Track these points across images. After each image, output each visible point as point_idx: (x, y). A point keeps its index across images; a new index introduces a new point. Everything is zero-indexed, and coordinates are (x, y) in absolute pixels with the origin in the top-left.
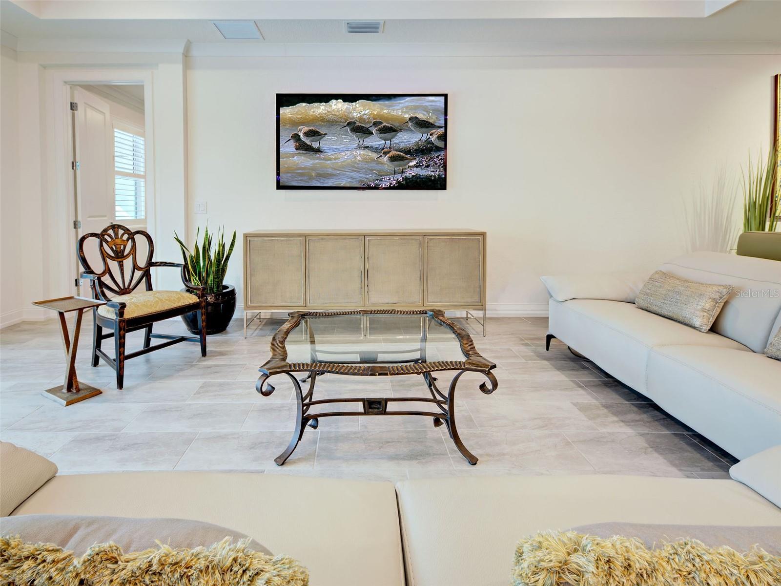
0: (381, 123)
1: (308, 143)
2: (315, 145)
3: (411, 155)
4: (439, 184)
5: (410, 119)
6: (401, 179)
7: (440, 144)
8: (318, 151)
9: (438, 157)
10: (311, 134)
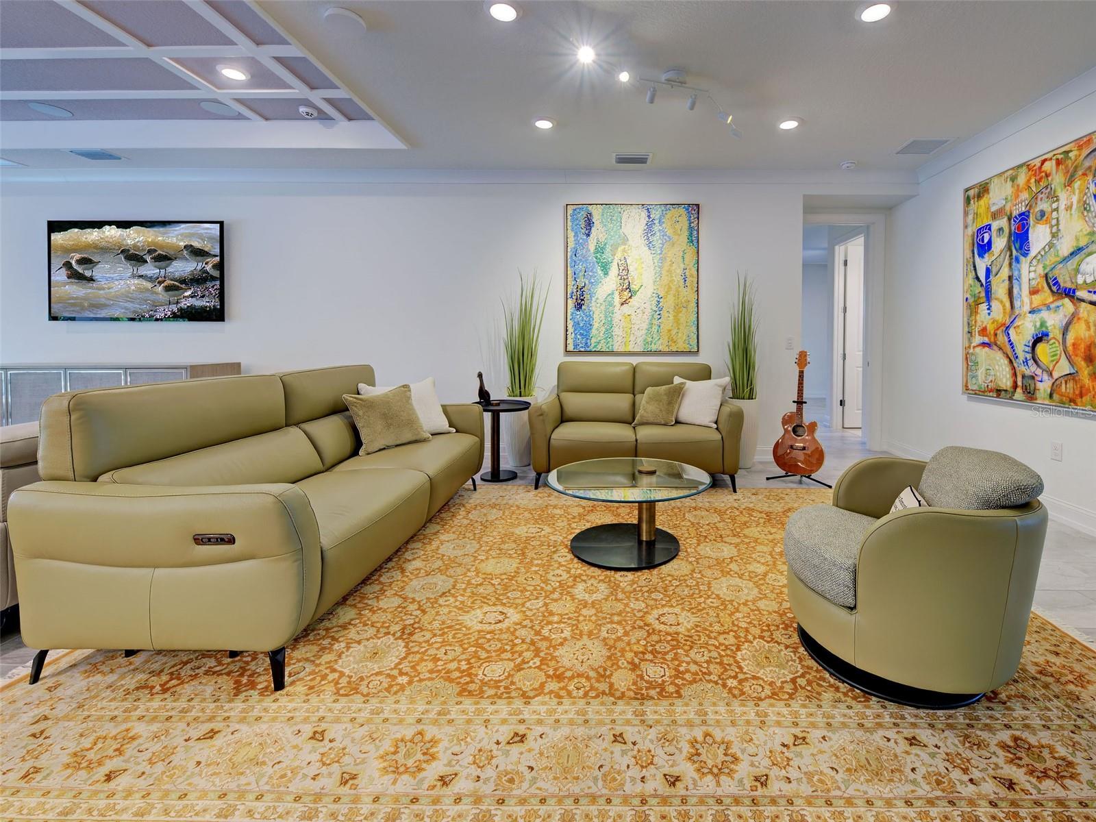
0: (155, 251)
1: (81, 271)
2: (88, 274)
3: (186, 284)
4: (217, 315)
5: (185, 247)
6: (175, 310)
7: (216, 274)
8: (91, 279)
9: (213, 287)
10: (84, 261)
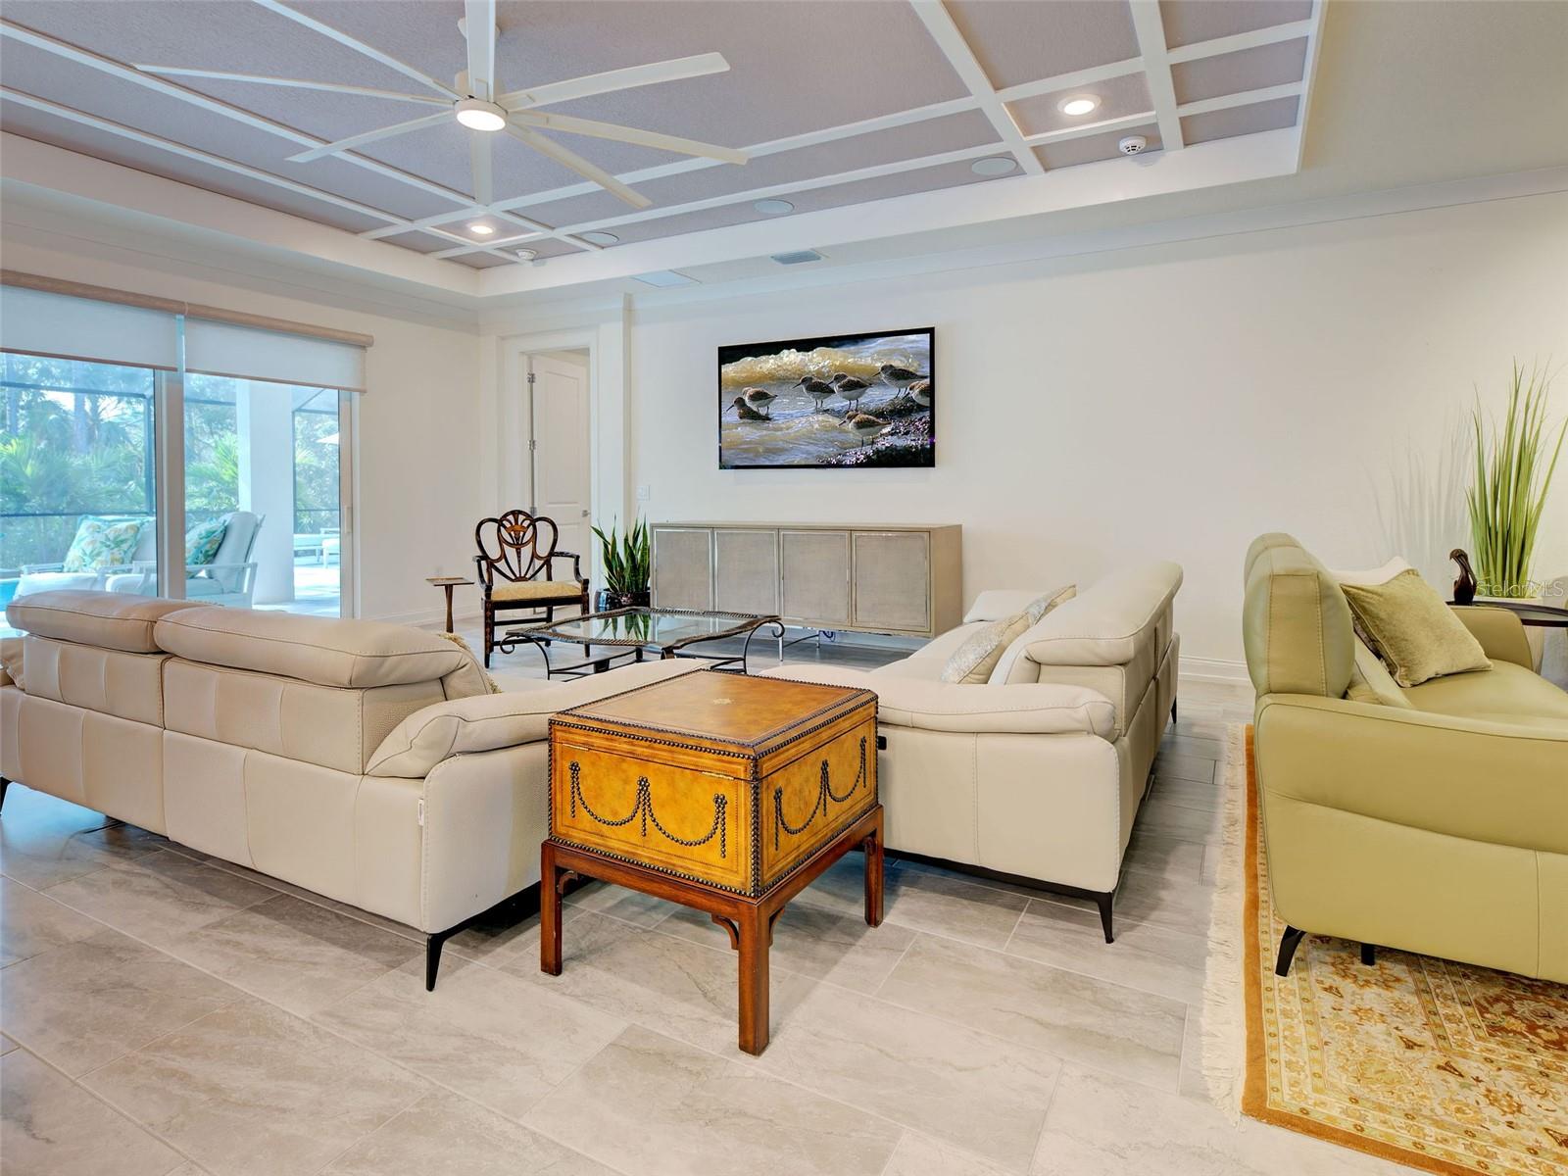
0: (845, 377)
1: (755, 409)
2: (763, 411)
3: (885, 418)
4: (924, 458)
5: (883, 369)
6: (870, 453)
7: (925, 401)
8: (767, 418)
9: (920, 420)
10: (759, 396)
